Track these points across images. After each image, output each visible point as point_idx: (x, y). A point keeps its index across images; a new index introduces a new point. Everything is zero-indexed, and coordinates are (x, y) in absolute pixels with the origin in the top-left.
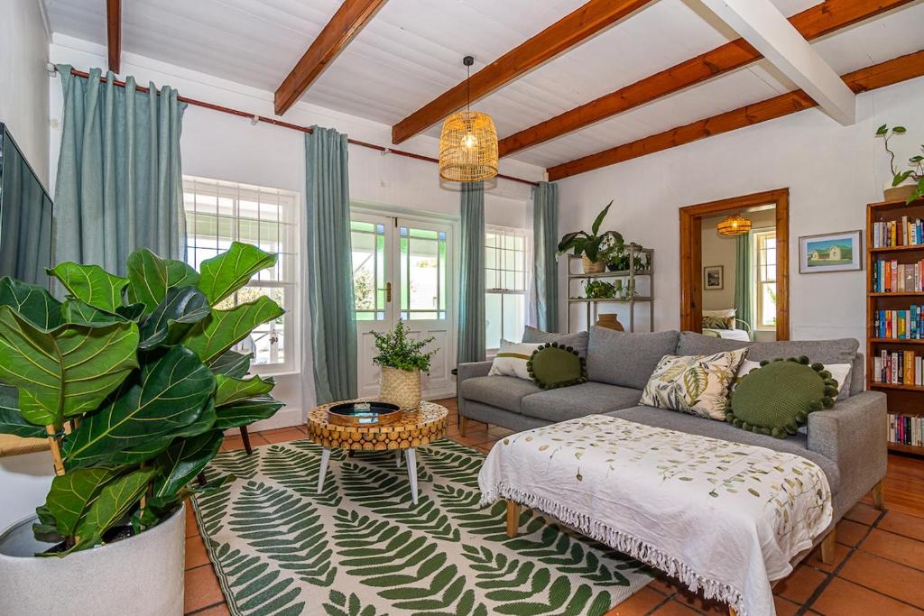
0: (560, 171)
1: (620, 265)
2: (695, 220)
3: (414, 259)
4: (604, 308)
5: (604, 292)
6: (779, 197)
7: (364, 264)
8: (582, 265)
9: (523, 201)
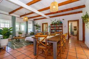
0: (34, 20)
1: (38, 27)
2: (43, 24)
3: (22, 26)
4: (38, 30)
5: (37, 29)
6: (47, 23)
7: (17, 26)
8: (36, 27)
9: (32, 22)
